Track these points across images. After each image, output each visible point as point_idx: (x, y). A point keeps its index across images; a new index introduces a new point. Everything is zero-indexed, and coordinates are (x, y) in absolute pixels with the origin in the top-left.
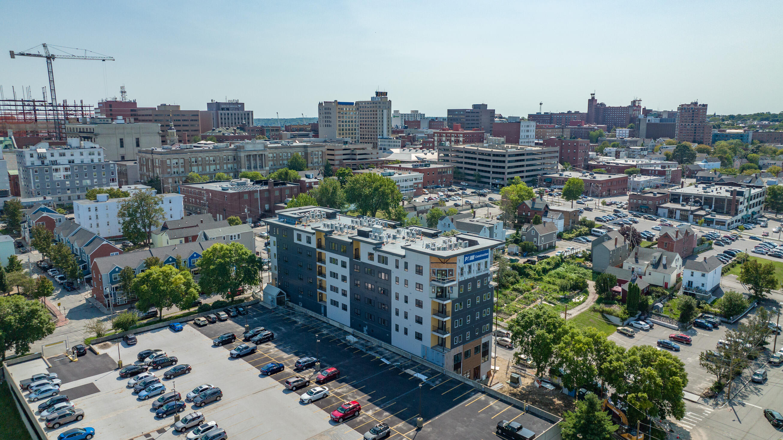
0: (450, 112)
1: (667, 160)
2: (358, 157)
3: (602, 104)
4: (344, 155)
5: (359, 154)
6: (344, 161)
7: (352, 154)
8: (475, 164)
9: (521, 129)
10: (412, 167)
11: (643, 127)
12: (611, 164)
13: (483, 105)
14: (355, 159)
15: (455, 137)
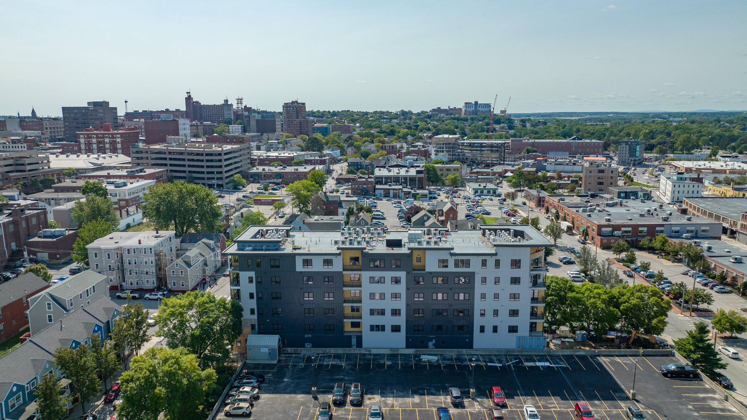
0: (65, 110)
1: (302, 151)
2: (29, 168)
3: (197, 102)
4: (6, 166)
5: (29, 164)
6: (11, 174)
7: (17, 165)
8: (184, 166)
9: (180, 127)
10: (126, 174)
11: (253, 123)
12: (271, 157)
13: (104, 102)
14: (24, 171)
15: (110, 138)
